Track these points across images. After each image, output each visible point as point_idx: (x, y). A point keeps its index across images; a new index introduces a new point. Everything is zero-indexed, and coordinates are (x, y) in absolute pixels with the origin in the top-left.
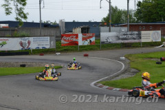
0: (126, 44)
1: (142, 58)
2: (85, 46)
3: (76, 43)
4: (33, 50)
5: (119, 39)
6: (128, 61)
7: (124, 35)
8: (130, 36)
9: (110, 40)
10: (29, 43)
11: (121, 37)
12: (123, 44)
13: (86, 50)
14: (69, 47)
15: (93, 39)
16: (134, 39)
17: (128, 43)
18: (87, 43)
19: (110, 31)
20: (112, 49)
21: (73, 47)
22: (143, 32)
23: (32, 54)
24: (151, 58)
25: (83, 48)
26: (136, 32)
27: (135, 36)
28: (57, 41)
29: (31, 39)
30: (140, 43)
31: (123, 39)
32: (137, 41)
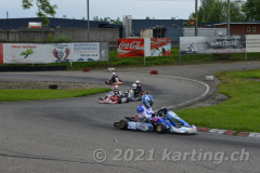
0: (220, 55)
1: (243, 77)
2: (154, 58)
3: (141, 53)
4: (74, 63)
5: (210, 47)
6: (218, 82)
7: (218, 40)
8: (228, 43)
9: (195, 49)
10: (68, 52)
11: (212, 44)
12: (216, 55)
13: (157, 64)
14: (130, 60)
15: (168, 47)
16: (234, 47)
17: (224, 54)
18: (157, 53)
19: (196, 35)
20: (198, 63)
21: (136, 59)
22: (248, 37)
23: (71, 69)
24: (256, 78)
25: (152, 61)
26: (238, 37)
27: (235, 43)
28: (111, 49)
29: (71, 46)
30: (243, 54)
31: (215, 47)
32: (238, 50)
